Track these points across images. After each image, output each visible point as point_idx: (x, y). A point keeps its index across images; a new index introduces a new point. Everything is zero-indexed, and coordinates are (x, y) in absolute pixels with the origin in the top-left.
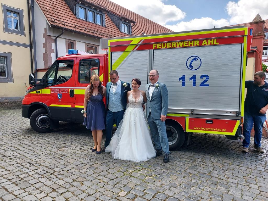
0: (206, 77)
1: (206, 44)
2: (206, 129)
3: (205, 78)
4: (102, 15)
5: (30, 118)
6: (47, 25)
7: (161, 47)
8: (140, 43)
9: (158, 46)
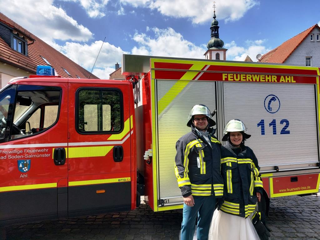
0: (286, 122)
2: (292, 189)
3: (285, 124)
8: (205, 70)
9: (229, 77)
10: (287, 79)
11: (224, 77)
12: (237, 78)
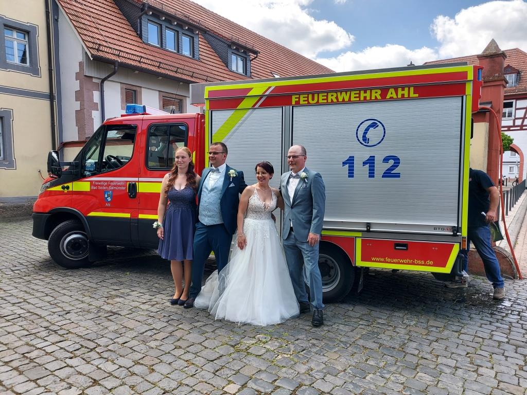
0: (394, 160)
1: (395, 96)
2: (395, 260)
3: (391, 162)
4: (193, 38)
5: (49, 239)
6: (85, 55)
7: (308, 100)
8: (268, 93)
9: (302, 99)
10: (400, 92)
11: (294, 100)
12: (313, 99)
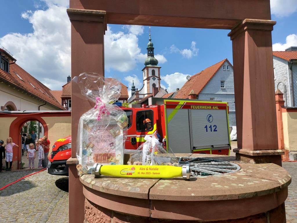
0: (215, 126)
8: (184, 104)
9: (193, 107)
10: (215, 107)
11: (191, 107)
12: (196, 107)
